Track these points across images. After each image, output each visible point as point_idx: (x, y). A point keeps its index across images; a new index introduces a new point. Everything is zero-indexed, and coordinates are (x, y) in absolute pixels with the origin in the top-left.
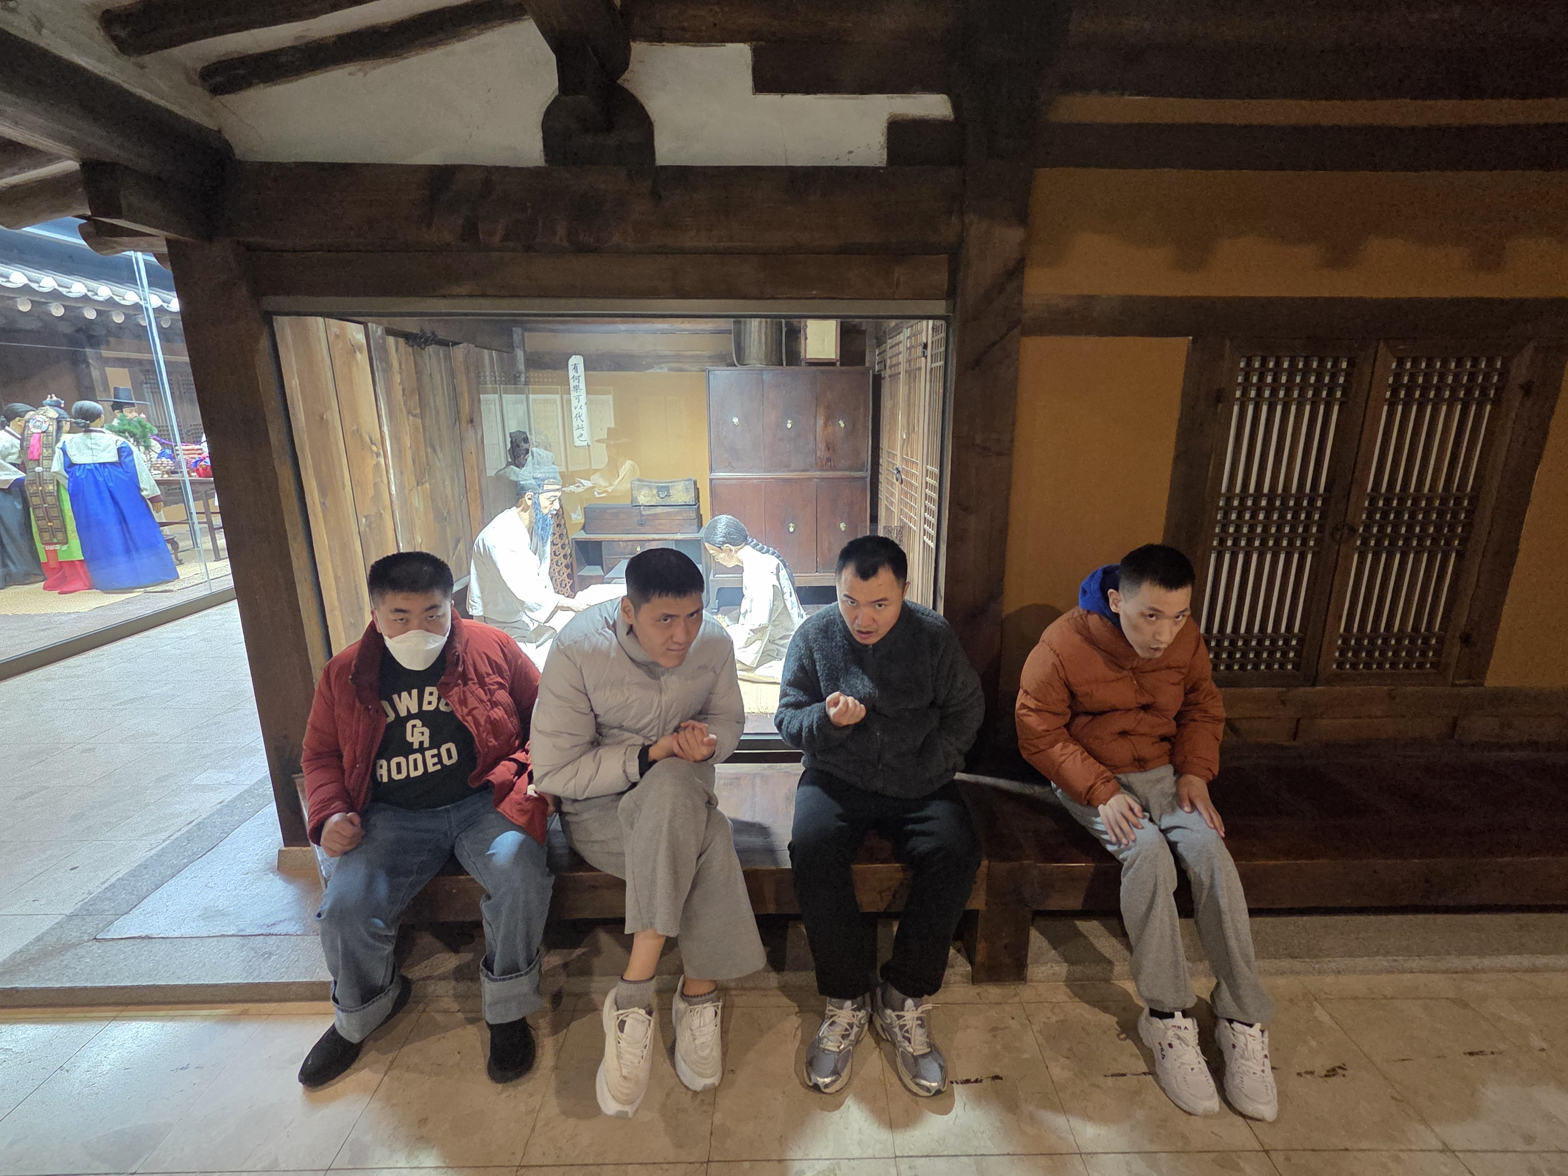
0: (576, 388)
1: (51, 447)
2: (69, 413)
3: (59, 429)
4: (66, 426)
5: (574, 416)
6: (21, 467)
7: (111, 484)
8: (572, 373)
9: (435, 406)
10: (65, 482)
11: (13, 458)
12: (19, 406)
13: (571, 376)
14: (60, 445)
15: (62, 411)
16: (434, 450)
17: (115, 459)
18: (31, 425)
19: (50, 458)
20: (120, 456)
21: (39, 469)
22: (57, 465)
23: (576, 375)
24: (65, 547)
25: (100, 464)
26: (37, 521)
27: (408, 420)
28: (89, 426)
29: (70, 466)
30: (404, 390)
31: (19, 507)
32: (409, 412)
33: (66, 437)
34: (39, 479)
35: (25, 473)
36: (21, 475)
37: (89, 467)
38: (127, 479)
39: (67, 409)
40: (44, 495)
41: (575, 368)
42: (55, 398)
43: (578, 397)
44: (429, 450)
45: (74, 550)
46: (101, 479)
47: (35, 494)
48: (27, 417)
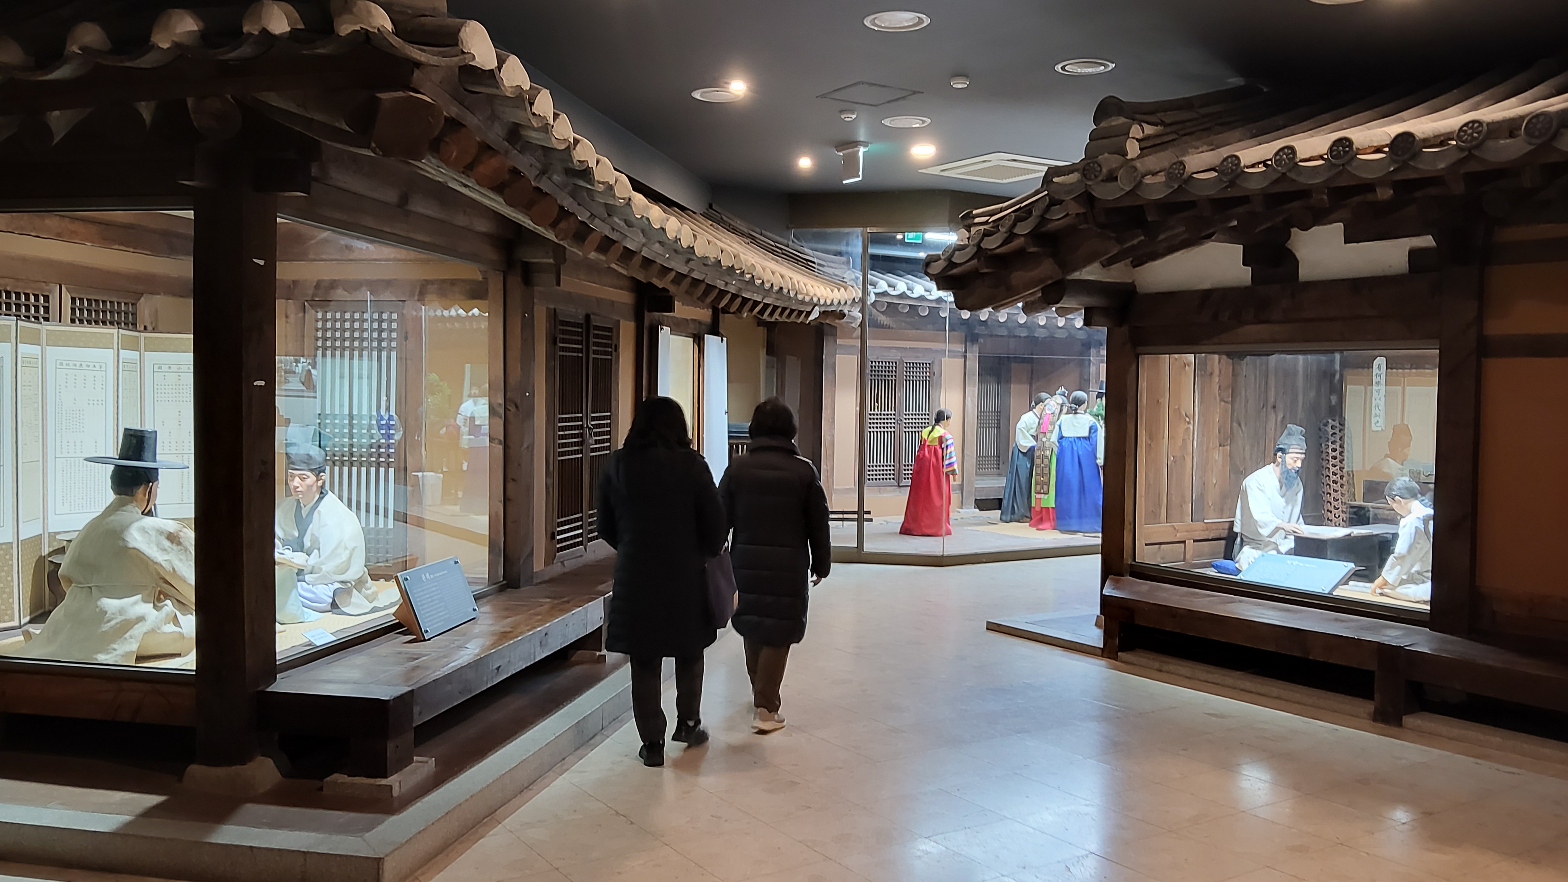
0: (1378, 383)
1: (1053, 424)
2: (1068, 399)
3: (1061, 410)
4: (1065, 410)
5: (1374, 405)
6: (1035, 438)
7: (1080, 453)
8: (1375, 370)
9: (1246, 396)
10: (1056, 450)
11: (1033, 432)
12: (1044, 395)
13: (1374, 374)
14: (1058, 423)
15: (1065, 399)
16: (1240, 425)
17: (1086, 434)
18: (1046, 408)
19: (1052, 432)
20: (1090, 432)
21: (1044, 439)
22: (1054, 437)
23: (1379, 372)
24: (1046, 497)
25: (1077, 438)
26: (1036, 476)
27: (1220, 404)
28: (1076, 409)
29: (1061, 437)
30: (1220, 387)
31: (1029, 466)
32: (1222, 400)
33: (1063, 417)
34: (1043, 448)
35: (1037, 442)
36: (1034, 443)
37: (1070, 439)
38: (1090, 449)
39: (1068, 398)
40: (1044, 457)
41: (1379, 367)
42: (1063, 389)
43: (1378, 391)
44: (1235, 424)
45: (1049, 500)
46: (1075, 448)
47: (1038, 457)
48: (1046, 402)
